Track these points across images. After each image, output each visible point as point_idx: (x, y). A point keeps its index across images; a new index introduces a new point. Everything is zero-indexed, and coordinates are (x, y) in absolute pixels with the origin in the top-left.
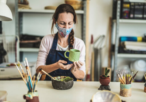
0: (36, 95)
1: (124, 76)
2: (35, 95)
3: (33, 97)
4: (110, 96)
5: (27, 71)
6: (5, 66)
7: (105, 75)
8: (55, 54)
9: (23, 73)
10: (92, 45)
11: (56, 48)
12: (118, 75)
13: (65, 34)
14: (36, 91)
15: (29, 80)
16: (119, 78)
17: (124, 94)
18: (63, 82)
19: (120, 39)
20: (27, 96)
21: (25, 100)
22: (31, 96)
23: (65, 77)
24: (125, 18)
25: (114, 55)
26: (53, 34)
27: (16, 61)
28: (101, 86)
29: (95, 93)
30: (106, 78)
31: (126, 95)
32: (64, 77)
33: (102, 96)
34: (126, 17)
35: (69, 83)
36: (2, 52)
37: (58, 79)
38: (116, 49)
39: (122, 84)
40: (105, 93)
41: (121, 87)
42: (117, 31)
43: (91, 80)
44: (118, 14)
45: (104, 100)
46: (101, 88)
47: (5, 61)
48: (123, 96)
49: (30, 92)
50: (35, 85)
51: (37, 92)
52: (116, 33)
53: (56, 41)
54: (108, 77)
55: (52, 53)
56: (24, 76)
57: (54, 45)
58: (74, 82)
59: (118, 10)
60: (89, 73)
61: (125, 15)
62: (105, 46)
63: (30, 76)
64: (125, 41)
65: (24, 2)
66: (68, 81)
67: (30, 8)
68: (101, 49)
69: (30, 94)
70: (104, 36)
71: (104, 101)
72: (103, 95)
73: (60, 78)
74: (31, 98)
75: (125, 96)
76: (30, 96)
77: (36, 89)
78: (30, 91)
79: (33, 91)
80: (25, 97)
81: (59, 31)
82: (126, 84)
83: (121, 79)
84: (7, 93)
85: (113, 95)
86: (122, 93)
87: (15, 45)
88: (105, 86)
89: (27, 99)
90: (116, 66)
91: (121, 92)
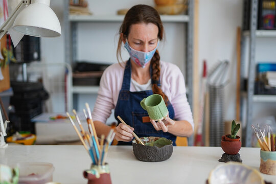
0: (106, 170)
1: (268, 137)
2: (104, 171)
3: (101, 175)
4: (243, 174)
5: (89, 128)
6: (47, 119)
7: (231, 134)
8: (128, 100)
9: (81, 132)
10: (205, 80)
11: (129, 89)
12: (256, 134)
13: (143, 62)
14: (106, 164)
15: (94, 145)
16: (258, 139)
17: (268, 170)
18: (154, 147)
19: (258, 67)
20: (89, 172)
21: (86, 181)
22: (98, 172)
23: (158, 139)
24: (266, 29)
25: (247, 98)
26: (121, 61)
27: (66, 110)
28: (223, 155)
29: (214, 168)
30: (234, 140)
31: (272, 170)
32: (155, 138)
33: (227, 173)
34: (269, 27)
35: (165, 149)
36: (42, 94)
37: (145, 142)
38: (251, 86)
39: (264, 150)
40: (234, 168)
41: (263, 156)
42: (252, 54)
43: (203, 145)
44: (254, 21)
45: (230, 180)
46: (224, 159)
47: (47, 111)
48: (267, 174)
49: (96, 166)
50: (103, 153)
51: (107, 166)
52: (250, 58)
53: (128, 75)
54: (238, 137)
55: (123, 98)
56: (84, 137)
57: (125, 84)
58: (173, 147)
59: (254, 13)
60: (200, 131)
61: (267, 22)
62: (228, 82)
63: (94, 137)
64: (266, 70)
65: (80, 3)
66: (162, 146)
67: (90, 14)
68: (221, 86)
69: (95, 169)
70: (227, 63)
71: (232, 182)
72: (229, 170)
73: (148, 140)
74: (98, 176)
75: (271, 173)
76: (95, 173)
77: (105, 160)
78: (95, 163)
79: (100, 163)
80: (86, 174)
81: (132, 56)
82: (272, 150)
83: (263, 141)
84: (54, 168)
85: (249, 171)
86: (264, 168)
87: (65, 80)
88: (230, 156)
89: (90, 177)
90: (250, 119)
91: (262, 165)
